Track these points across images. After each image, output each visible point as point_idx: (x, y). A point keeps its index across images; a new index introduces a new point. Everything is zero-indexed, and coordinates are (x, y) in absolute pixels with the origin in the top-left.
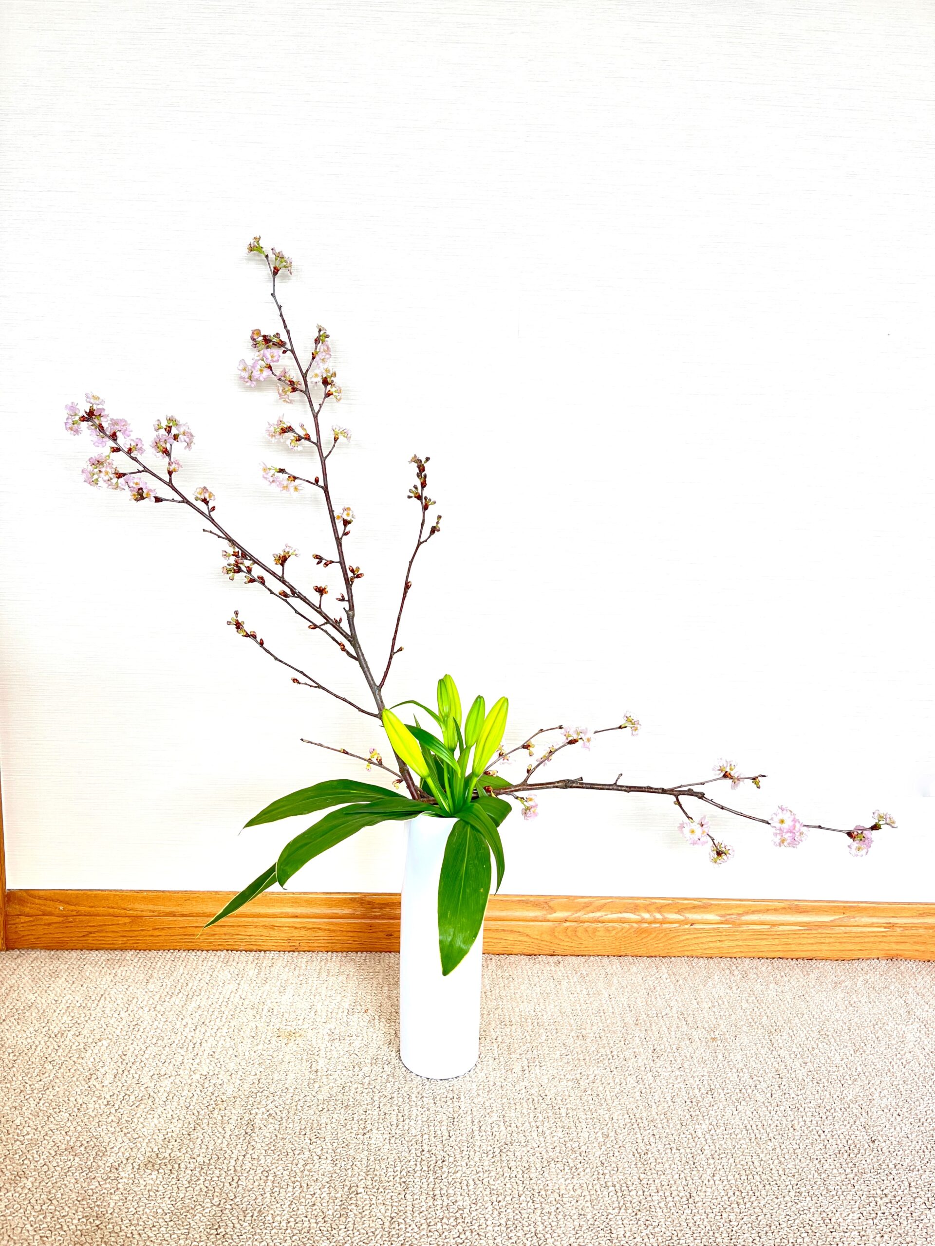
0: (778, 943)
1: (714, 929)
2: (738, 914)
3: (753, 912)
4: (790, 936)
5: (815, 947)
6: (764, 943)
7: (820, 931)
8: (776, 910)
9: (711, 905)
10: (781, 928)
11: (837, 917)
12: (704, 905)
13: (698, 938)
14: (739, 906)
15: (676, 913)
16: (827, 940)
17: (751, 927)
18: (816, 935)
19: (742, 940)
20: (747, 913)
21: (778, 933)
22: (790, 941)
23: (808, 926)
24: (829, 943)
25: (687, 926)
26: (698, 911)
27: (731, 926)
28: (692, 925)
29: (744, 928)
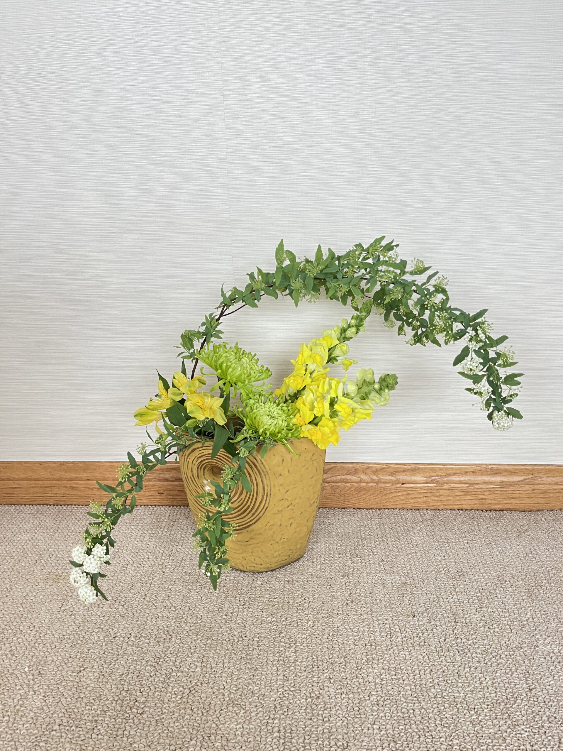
0: (475, 498)
1: (421, 488)
2: (442, 476)
3: (454, 474)
4: (485, 493)
5: (506, 501)
6: (463, 498)
7: (511, 488)
8: (473, 472)
9: (419, 468)
10: (478, 486)
11: (527, 477)
12: (413, 469)
13: (407, 494)
14: (442, 469)
15: (389, 475)
16: (517, 496)
17: (452, 486)
18: (508, 492)
19: (444, 496)
20: (449, 475)
21: (475, 490)
22: (485, 496)
23: (502, 485)
24: (519, 498)
25: (398, 485)
26: (408, 473)
27: (435, 485)
28: (403, 484)
29: (447, 486)
